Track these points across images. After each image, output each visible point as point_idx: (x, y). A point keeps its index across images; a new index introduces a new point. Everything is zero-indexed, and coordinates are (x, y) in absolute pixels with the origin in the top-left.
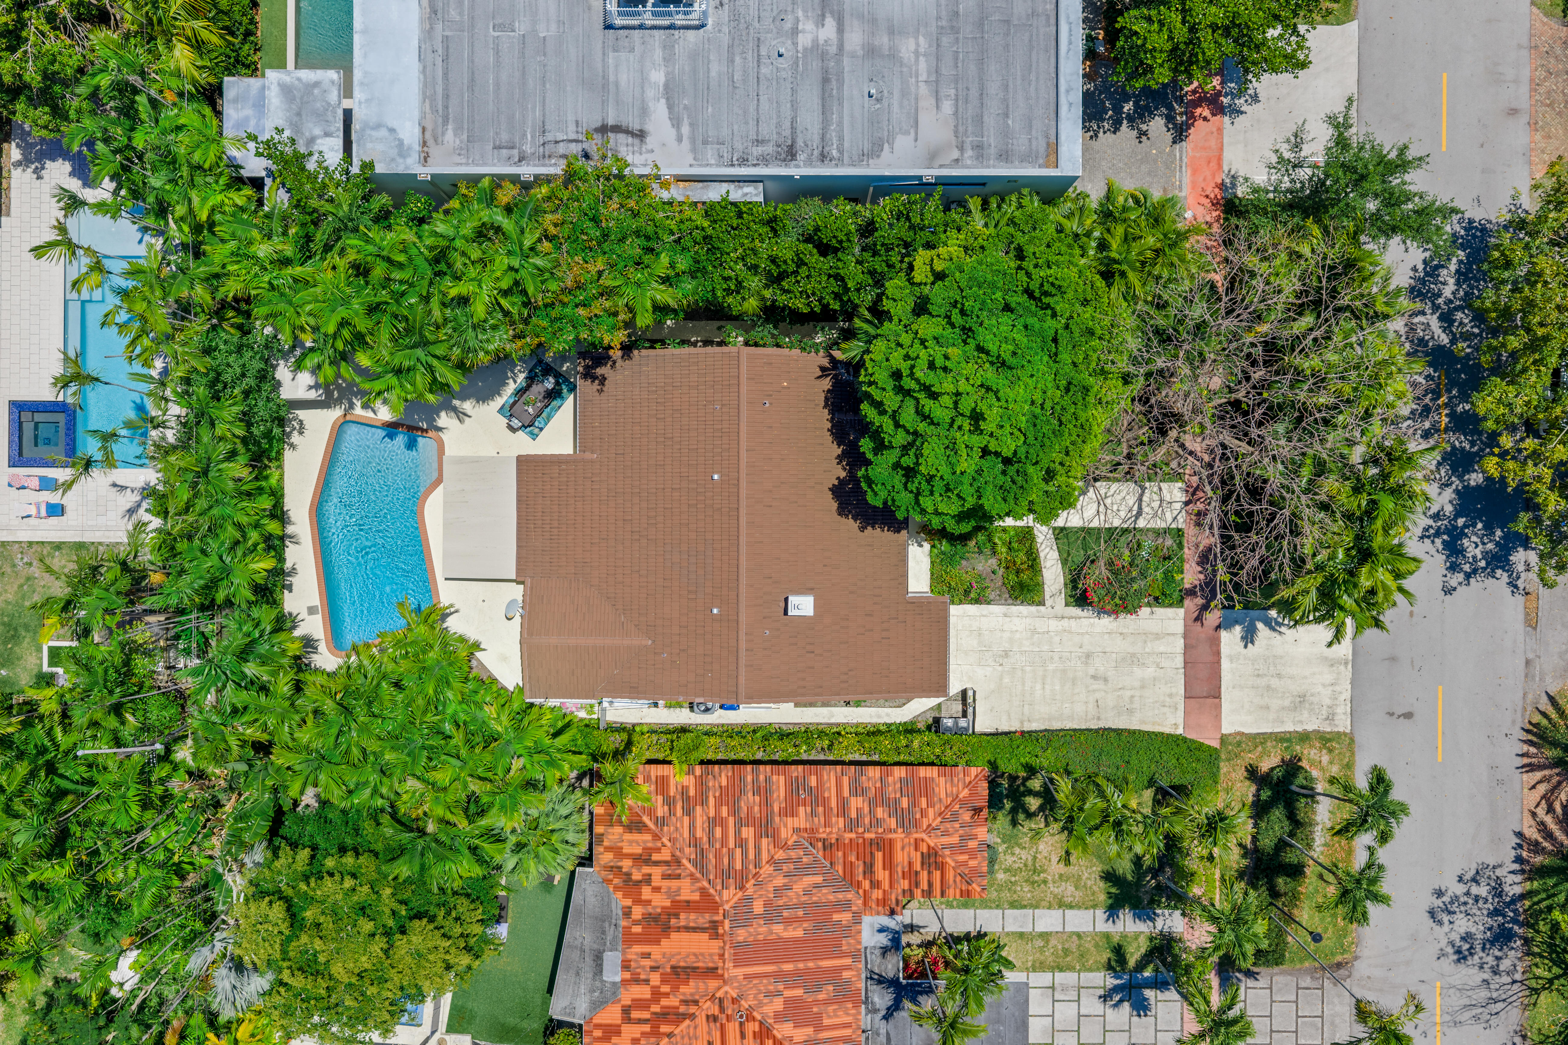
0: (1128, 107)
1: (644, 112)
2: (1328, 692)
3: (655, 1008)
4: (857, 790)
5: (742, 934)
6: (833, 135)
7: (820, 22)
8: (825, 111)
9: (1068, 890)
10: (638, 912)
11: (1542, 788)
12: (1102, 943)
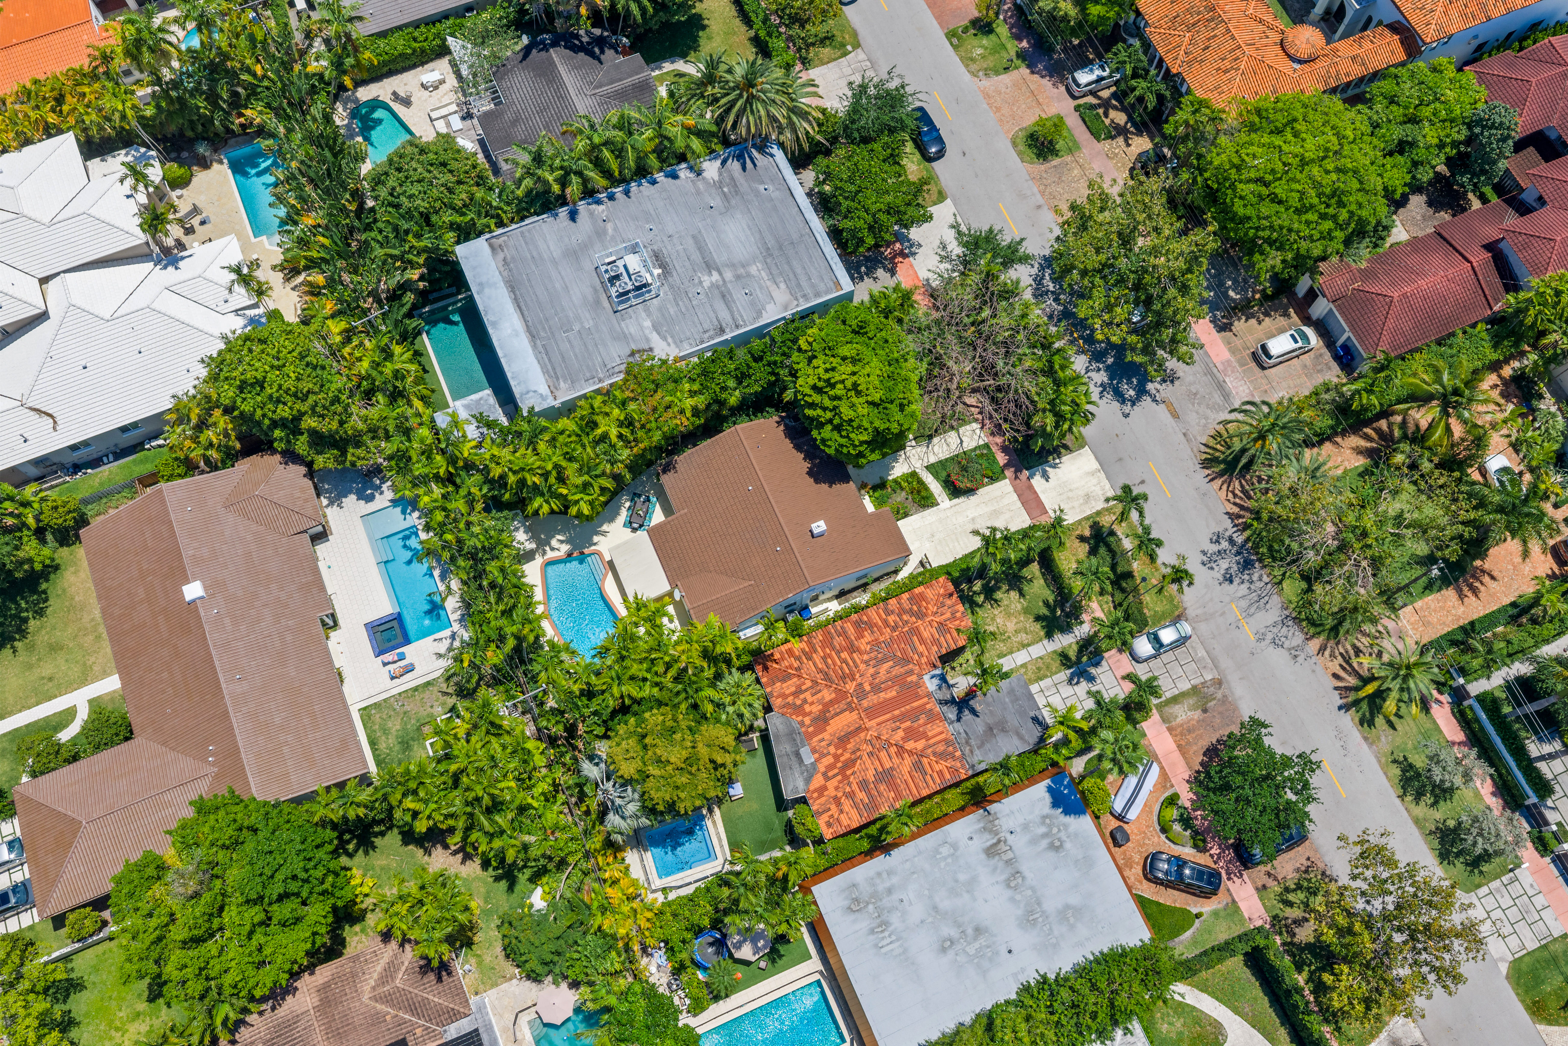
0: (863, 269)
1: (648, 340)
2: (1098, 488)
3: (839, 765)
4: (888, 613)
5: (865, 703)
6: (737, 316)
7: (710, 274)
8: (729, 308)
9: (1023, 637)
10: (807, 720)
11: (1225, 487)
12: (1055, 656)
